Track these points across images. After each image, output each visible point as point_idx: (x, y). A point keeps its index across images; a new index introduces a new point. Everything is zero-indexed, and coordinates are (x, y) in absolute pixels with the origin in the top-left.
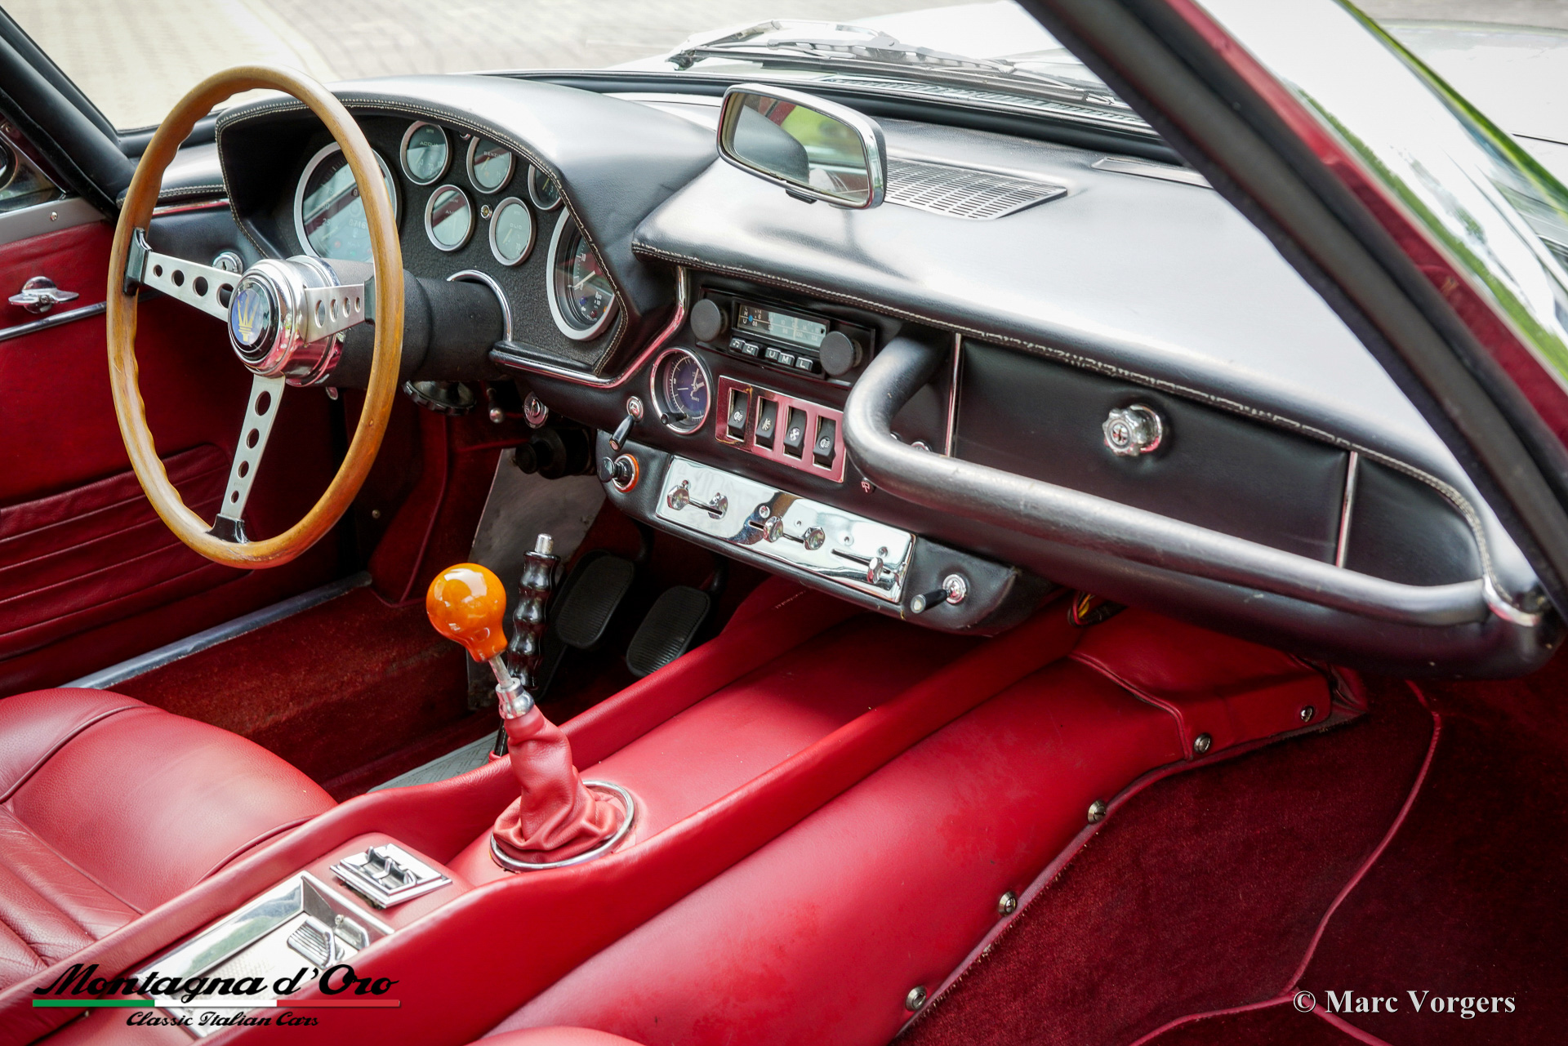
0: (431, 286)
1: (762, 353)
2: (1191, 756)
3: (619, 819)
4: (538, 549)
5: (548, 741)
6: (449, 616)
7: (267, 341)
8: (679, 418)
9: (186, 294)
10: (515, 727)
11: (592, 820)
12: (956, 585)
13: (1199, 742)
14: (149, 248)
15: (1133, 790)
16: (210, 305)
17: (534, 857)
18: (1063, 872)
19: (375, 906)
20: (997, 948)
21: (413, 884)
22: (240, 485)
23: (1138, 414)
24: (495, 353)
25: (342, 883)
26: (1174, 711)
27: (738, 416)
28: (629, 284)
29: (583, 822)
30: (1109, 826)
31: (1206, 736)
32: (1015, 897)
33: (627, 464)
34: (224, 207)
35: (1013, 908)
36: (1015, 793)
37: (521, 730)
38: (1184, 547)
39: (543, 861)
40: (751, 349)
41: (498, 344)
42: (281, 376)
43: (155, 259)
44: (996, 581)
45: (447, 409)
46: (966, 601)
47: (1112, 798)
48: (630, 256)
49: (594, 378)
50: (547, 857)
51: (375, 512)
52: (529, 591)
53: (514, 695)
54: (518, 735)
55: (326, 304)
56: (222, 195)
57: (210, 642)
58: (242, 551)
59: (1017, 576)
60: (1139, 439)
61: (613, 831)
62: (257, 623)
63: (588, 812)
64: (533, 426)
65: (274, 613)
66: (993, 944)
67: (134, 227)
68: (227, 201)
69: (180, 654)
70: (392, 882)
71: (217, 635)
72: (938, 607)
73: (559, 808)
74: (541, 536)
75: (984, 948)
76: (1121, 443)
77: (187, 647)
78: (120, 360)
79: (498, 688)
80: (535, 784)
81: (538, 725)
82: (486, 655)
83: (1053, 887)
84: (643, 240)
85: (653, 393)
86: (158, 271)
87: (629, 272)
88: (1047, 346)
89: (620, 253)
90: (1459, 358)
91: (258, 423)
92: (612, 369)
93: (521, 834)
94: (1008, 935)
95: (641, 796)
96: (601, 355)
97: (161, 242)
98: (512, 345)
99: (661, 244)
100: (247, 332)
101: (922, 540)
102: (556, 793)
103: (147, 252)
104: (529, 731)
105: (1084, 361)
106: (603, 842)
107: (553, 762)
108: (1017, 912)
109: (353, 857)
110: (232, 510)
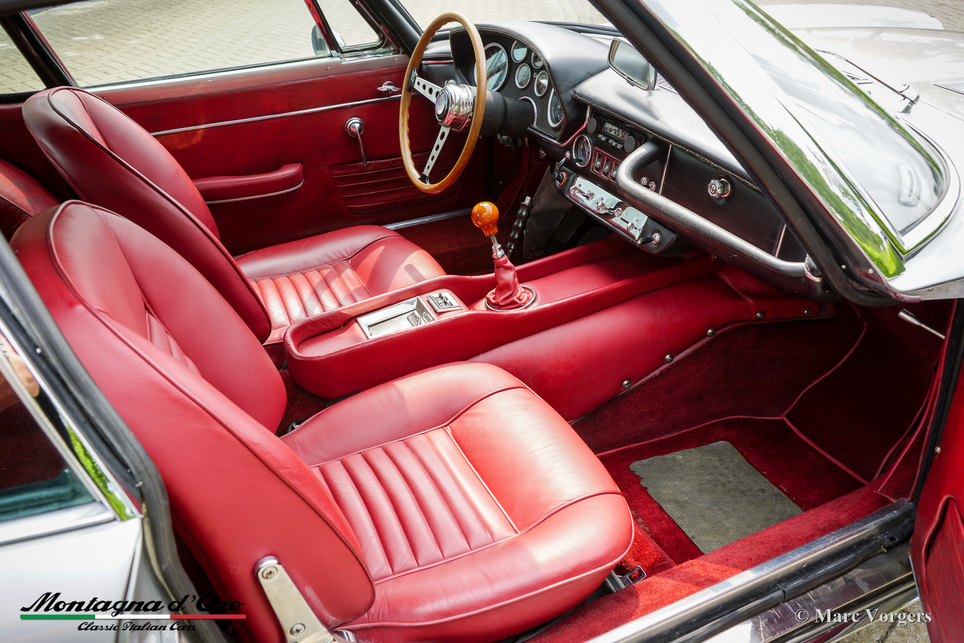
0: (508, 100)
1: (607, 140)
2: (754, 320)
3: (528, 299)
4: (525, 202)
5: (509, 268)
6: (478, 219)
7: (445, 112)
8: (580, 161)
9: (426, 93)
10: (497, 261)
11: (518, 298)
12: (657, 237)
13: (758, 314)
14: (417, 75)
15: (728, 328)
16: (432, 98)
17: (497, 307)
18: (694, 351)
19: (436, 312)
20: (661, 373)
21: (449, 307)
22: (431, 163)
23: (722, 182)
24: (529, 128)
25: (429, 302)
26: (750, 301)
27: (598, 163)
28: (568, 109)
29: (515, 298)
30: (716, 339)
31: (761, 313)
32: (672, 357)
33: (563, 176)
34: (451, 63)
35: (671, 361)
36: (678, 319)
37: (499, 263)
38: (710, 233)
39: (500, 309)
40: (603, 139)
41: (531, 125)
42: (449, 127)
43: (418, 79)
44: (670, 237)
45: (511, 147)
46: (659, 243)
47: (718, 330)
48: (570, 98)
49: (556, 142)
50: (501, 308)
51: (501, 182)
52: (520, 216)
53: (498, 250)
54: (497, 264)
55: (464, 103)
56: (451, 59)
57: (435, 219)
58: (427, 186)
59: (677, 237)
60: (719, 191)
61: (525, 303)
62: (452, 215)
63: (518, 295)
64: (541, 157)
65: (457, 213)
66: (661, 372)
67: (413, 67)
68: (452, 61)
69: (423, 222)
70: (443, 304)
71: (438, 217)
72: (649, 243)
73: (508, 292)
74: (527, 197)
75: (657, 372)
76: (714, 192)
77: (427, 220)
78: (403, 114)
79: (493, 247)
80: (501, 282)
81: (505, 262)
82: (489, 234)
83: (689, 356)
84: (575, 92)
85: (573, 152)
86: (419, 83)
87: (568, 105)
88: (693, 152)
89: (567, 96)
90: (777, 174)
91: (440, 142)
92: (562, 140)
93: (494, 298)
94: (667, 369)
95: (540, 294)
96: (558, 134)
97: (422, 74)
98: (535, 126)
99: (580, 95)
100: (440, 111)
101: (649, 219)
102: (506, 287)
103: (416, 77)
104: (502, 263)
105: (703, 159)
106: (521, 306)
107: (509, 276)
108: (672, 363)
109: (435, 294)
110: (427, 172)
